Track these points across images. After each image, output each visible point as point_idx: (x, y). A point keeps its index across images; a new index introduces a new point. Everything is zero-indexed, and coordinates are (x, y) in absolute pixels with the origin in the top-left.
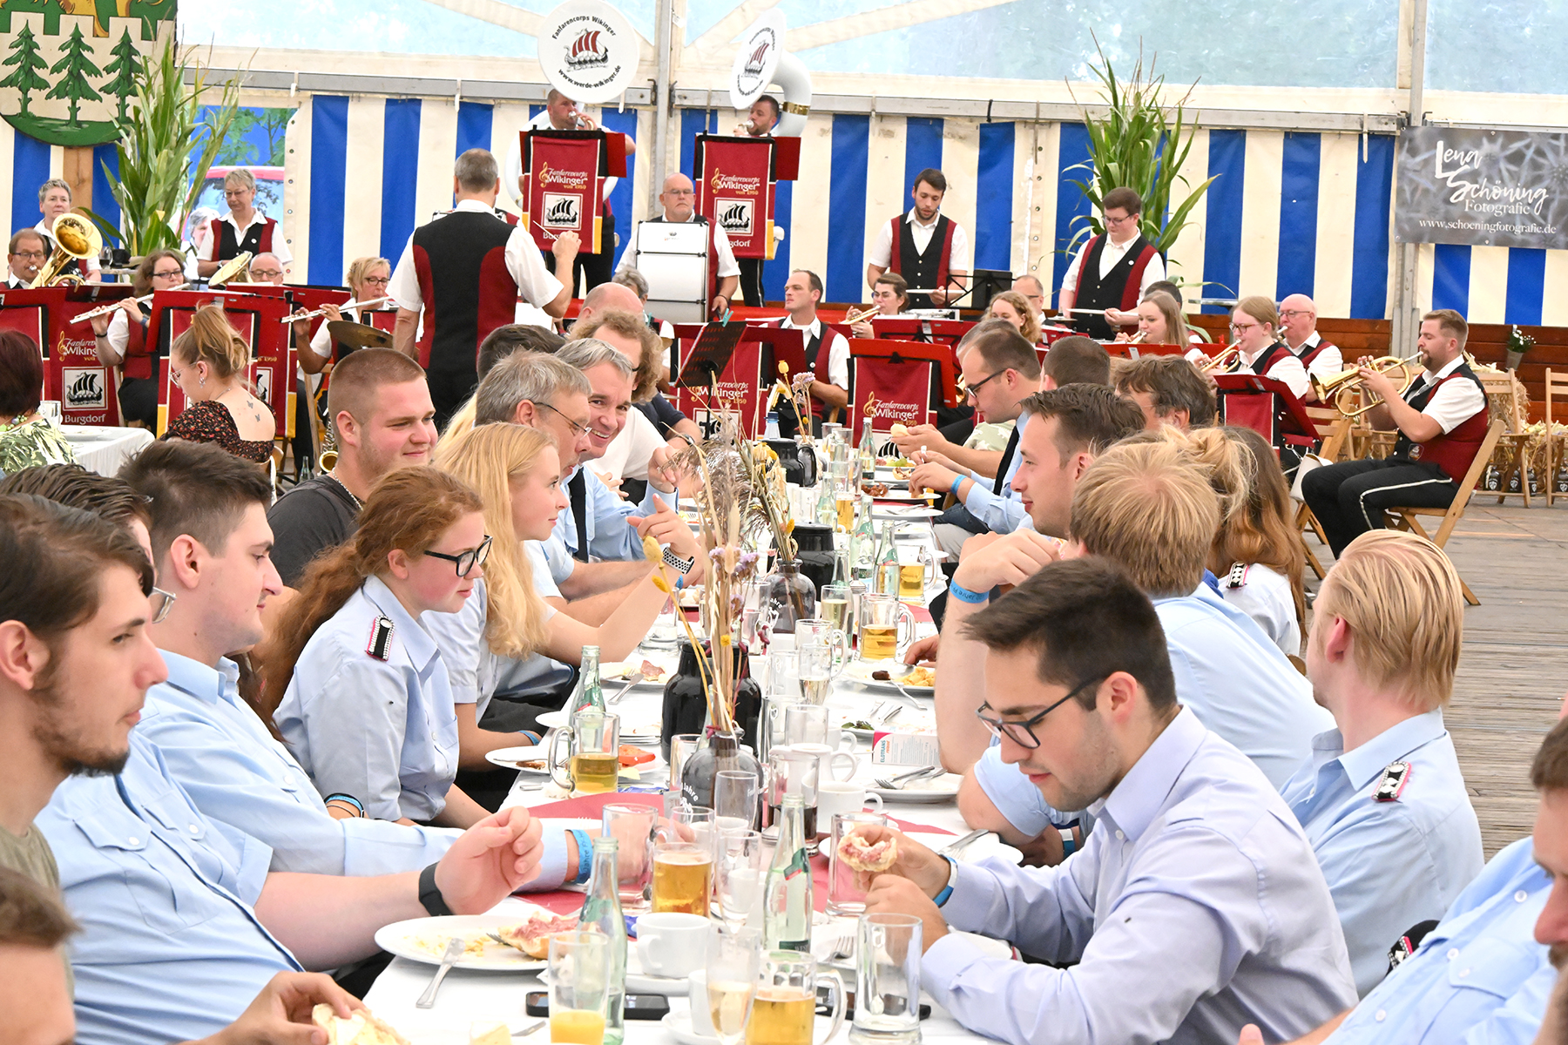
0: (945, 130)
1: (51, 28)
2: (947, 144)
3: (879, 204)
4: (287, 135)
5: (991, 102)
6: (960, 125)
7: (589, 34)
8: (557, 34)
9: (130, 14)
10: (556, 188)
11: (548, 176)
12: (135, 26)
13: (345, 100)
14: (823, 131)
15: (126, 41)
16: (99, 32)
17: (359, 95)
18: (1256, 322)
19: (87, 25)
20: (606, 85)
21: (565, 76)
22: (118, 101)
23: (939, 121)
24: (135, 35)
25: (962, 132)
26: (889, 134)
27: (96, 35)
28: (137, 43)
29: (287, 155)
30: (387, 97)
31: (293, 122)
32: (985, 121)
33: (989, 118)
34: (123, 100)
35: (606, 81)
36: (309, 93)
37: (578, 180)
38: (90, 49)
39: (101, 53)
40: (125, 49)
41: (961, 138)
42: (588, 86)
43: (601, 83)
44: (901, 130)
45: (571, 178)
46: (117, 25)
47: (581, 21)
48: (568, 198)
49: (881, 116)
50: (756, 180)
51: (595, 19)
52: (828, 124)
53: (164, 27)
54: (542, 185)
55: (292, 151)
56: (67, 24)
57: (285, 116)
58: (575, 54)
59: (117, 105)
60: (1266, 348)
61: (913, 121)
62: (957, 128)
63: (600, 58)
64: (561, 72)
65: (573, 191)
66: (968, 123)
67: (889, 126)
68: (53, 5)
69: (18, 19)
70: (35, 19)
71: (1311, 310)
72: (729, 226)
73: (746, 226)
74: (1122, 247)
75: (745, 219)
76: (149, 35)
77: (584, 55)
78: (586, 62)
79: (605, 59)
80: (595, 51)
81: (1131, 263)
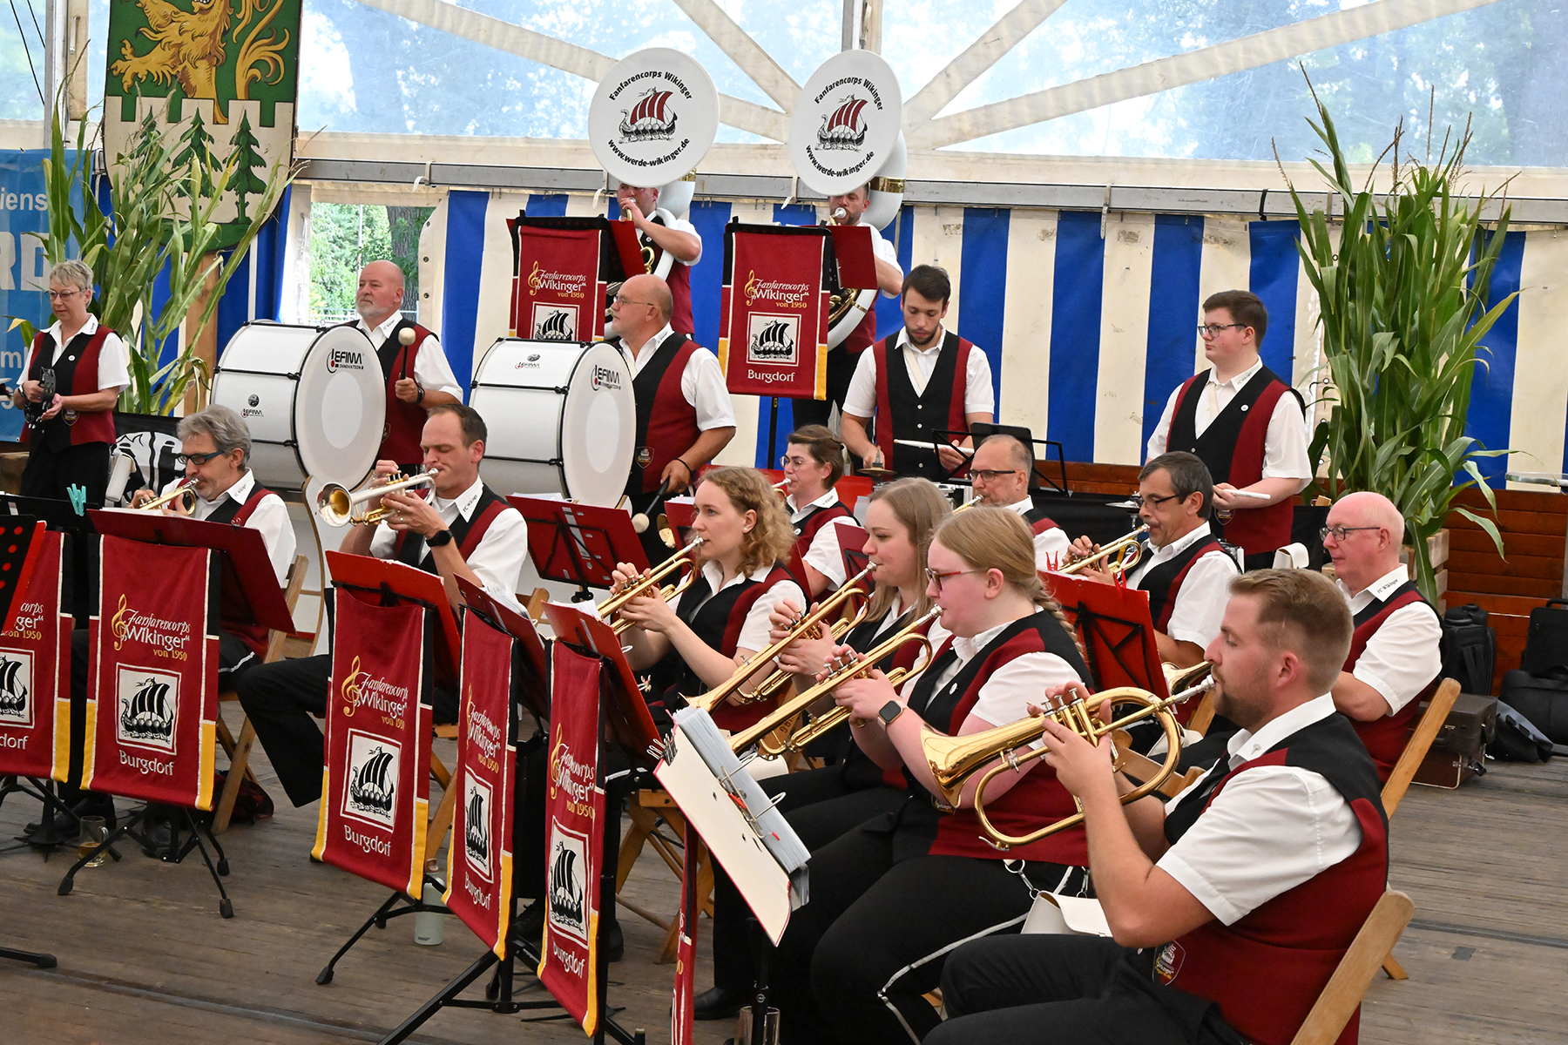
0: (1206, 232)
1: (174, 116)
2: (1207, 251)
3: (1117, 331)
4: (421, 240)
5: (1265, 192)
6: (1224, 226)
7: (657, 95)
8: (616, 94)
9: (250, 96)
10: (548, 296)
11: (538, 281)
12: (254, 108)
13: (485, 196)
14: (1046, 234)
15: (245, 128)
16: (219, 119)
17: (500, 189)
18: (964, 568)
19: (207, 109)
20: (665, 164)
21: (616, 150)
22: (237, 198)
23: (1197, 220)
24: (254, 121)
25: (1227, 234)
26: (1131, 237)
27: (216, 122)
28: (256, 131)
29: (421, 263)
30: (532, 192)
31: (428, 224)
32: (1258, 219)
33: (1264, 218)
34: (242, 197)
35: (667, 159)
36: (446, 189)
37: (573, 285)
38: (211, 139)
40: (245, 139)
41: (1226, 242)
42: (642, 163)
43: (660, 161)
44: (1148, 233)
45: (567, 282)
46: (236, 110)
47: (650, 78)
48: (562, 311)
49: (1122, 214)
50: (804, 287)
51: (668, 76)
52: (1052, 225)
53: (282, 109)
54: (531, 292)
55: (426, 259)
56: (188, 107)
57: (420, 216)
58: (633, 121)
59: (237, 203)
60: (1005, 626)
61: (1165, 220)
62: (1221, 229)
63: (665, 127)
64: (611, 143)
65: (568, 301)
66: (1234, 221)
67: (1131, 226)
68: (176, 88)
69: (144, 105)
70: (159, 105)
71: (1385, 524)
72: (766, 352)
73: (789, 352)
74: (1230, 386)
75: (787, 342)
76: (267, 120)
77: (645, 122)
78: (645, 132)
79: (671, 129)
80: (661, 117)
81: (1245, 408)
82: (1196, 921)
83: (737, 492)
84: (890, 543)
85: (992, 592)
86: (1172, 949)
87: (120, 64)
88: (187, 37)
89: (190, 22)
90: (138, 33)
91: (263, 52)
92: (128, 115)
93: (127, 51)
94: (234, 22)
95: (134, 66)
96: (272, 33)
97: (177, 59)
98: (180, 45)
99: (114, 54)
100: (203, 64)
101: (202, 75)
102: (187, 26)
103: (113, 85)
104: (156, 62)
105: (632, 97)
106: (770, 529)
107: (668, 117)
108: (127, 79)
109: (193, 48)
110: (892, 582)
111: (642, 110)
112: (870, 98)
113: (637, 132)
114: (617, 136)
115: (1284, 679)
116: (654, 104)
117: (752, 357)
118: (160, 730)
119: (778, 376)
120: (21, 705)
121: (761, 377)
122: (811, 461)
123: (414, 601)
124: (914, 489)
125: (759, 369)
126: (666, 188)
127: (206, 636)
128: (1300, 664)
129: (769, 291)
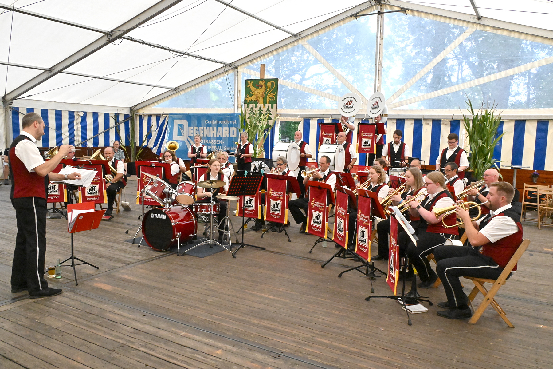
0: (442, 122)
1: (256, 106)
2: (442, 126)
3: (425, 141)
5: (453, 115)
6: (445, 121)
8: (344, 100)
9: (269, 103)
10: (326, 136)
11: (324, 134)
12: (270, 105)
13: (310, 119)
14: (412, 124)
15: (268, 109)
16: (264, 107)
17: (312, 118)
18: (432, 182)
19: (262, 105)
23: (440, 120)
24: (270, 107)
25: (446, 123)
26: (428, 124)
28: (270, 109)
30: (318, 118)
31: (300, 124)
32: (452, 120)
33: (453, 120)
34: (268, 120)
36: (303, 118)
37: (330, 134)
39: (264, 111)
44: (431, 123)
46: (267, 105)
48: (328, 139)
49: (426, 120)
50: (372, 134)
52: (413, 122)
53: (275, 105)
54: (323, 136)
56: (259, 105)
57: (298, 123)
59: (267, 122)
60: (439, 192)
61: (434, 121)
65: (330, 137)
66: (448, 120)
67: (428, 122)
68: (256, 102)
69: (251, 105)
70: (253, 105)
71: (495, 174)
72: (365, 146)
73: (369, 145)
74: (453, 150)
75: (369, 144)
76: (272, 107)
77: (348, 105)
78: (348, 107)
79: (352, 107)
80: (351, 105)
81: (456, 154)
82: (487, 242)
83: (377, 170)
84: (410, 178)
85: (437, 187)
86: (482, 248)
87: (247, 98)
88: (258, 94)
89: (259, 91)
90: (250, 93)
91: (271, 95)
92: (248, 107)
93: (248, 96)
94: (266, 90)
95: (249, 99)
96: (273, 92)
97: (256, 97)
98: (257, 95)
99: (246, 97)
100: (261, 98)
101: (261, 100)
102: (258, 91)
103: (246, 102)
104: (253, 98)
105: (346, 101)
106: (383, 176)
107: (352, 105)
108: (248, 101)
109: (259, 95)
110: (410, 185)
111: (347, 103)
112: (380, 100)
113: (346, 107)
114: (343, 107)
115: (502, 201)
116: (350, 103)
117: (362, 146)
118: (278, 210)
119: (367, 150)
120: (253, 206)
121: (364, 150)
122: (380, 164)
123: (325, 189)
124: (414, 169)
125: (364, 148)
126: (350, 117)
127: (286, 195)
128: (505, 198)
129: (365, 135)
